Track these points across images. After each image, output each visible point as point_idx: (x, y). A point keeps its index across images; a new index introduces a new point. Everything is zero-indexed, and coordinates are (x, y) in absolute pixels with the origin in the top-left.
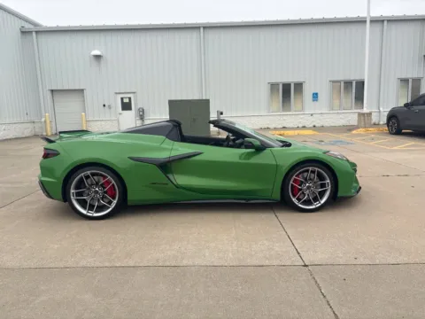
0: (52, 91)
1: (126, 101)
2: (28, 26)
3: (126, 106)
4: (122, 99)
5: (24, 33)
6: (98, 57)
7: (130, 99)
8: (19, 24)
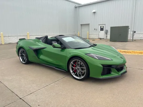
0: (81, 25)
1: (102, 27)
2: (77, 5)
3: (102, 29)
4: (101, 27)
5: (76, 7)
6: (94, 13)
7: (103, 26)
8: (74, 5)
